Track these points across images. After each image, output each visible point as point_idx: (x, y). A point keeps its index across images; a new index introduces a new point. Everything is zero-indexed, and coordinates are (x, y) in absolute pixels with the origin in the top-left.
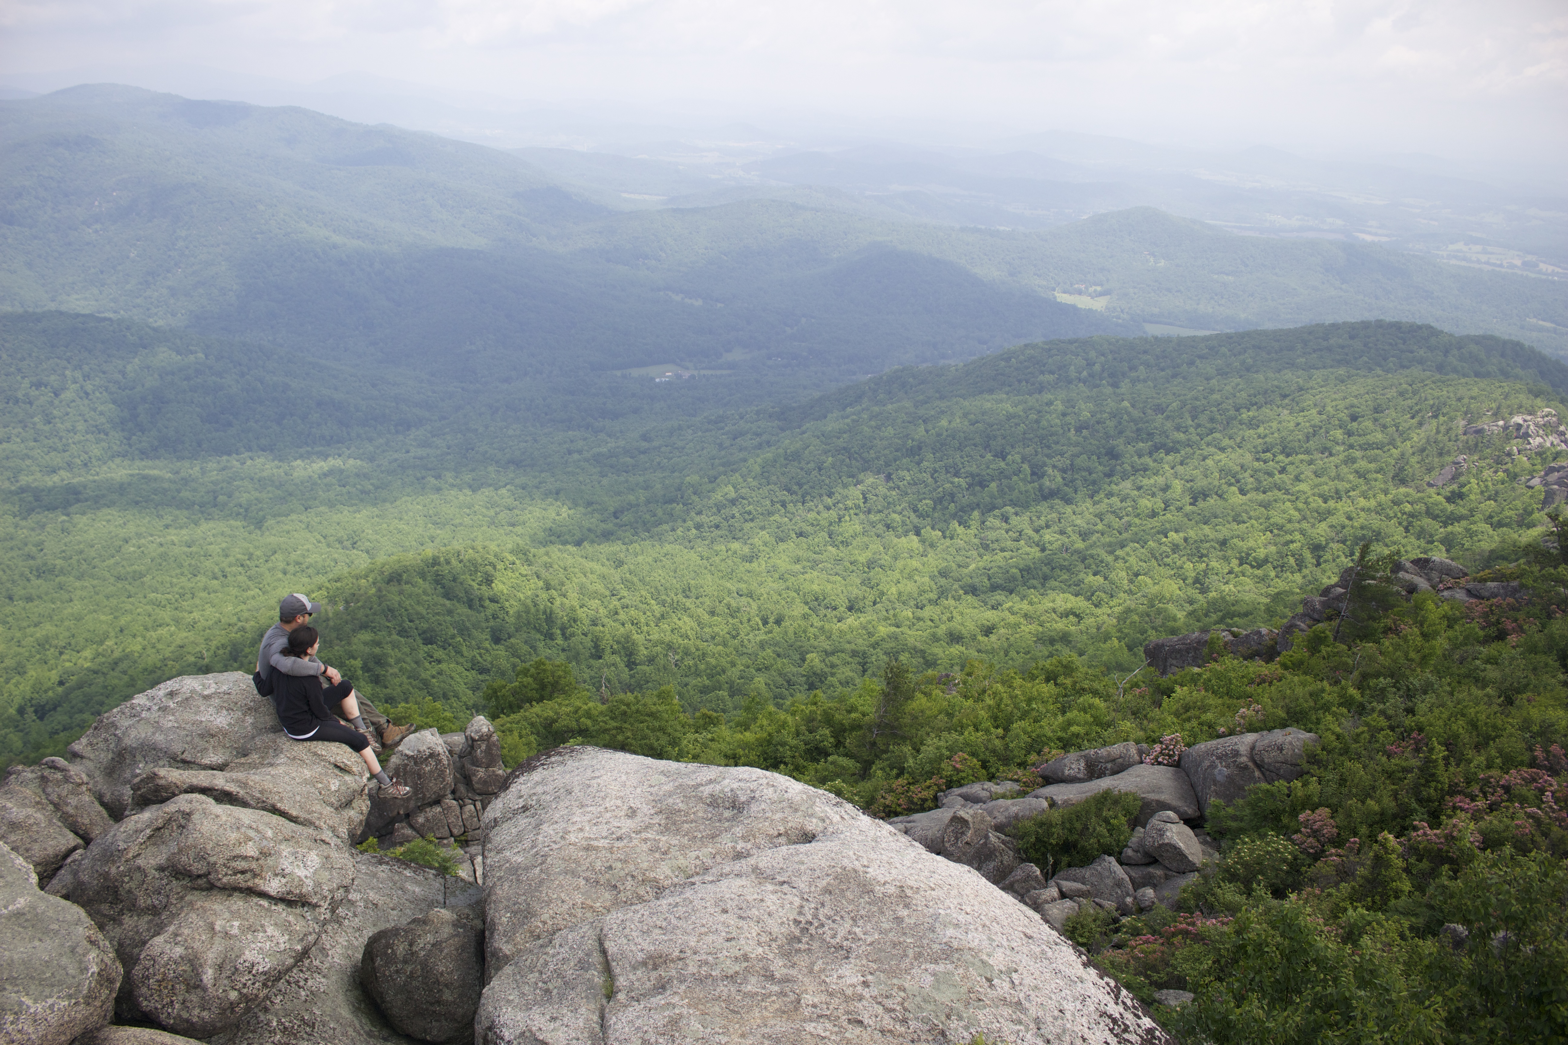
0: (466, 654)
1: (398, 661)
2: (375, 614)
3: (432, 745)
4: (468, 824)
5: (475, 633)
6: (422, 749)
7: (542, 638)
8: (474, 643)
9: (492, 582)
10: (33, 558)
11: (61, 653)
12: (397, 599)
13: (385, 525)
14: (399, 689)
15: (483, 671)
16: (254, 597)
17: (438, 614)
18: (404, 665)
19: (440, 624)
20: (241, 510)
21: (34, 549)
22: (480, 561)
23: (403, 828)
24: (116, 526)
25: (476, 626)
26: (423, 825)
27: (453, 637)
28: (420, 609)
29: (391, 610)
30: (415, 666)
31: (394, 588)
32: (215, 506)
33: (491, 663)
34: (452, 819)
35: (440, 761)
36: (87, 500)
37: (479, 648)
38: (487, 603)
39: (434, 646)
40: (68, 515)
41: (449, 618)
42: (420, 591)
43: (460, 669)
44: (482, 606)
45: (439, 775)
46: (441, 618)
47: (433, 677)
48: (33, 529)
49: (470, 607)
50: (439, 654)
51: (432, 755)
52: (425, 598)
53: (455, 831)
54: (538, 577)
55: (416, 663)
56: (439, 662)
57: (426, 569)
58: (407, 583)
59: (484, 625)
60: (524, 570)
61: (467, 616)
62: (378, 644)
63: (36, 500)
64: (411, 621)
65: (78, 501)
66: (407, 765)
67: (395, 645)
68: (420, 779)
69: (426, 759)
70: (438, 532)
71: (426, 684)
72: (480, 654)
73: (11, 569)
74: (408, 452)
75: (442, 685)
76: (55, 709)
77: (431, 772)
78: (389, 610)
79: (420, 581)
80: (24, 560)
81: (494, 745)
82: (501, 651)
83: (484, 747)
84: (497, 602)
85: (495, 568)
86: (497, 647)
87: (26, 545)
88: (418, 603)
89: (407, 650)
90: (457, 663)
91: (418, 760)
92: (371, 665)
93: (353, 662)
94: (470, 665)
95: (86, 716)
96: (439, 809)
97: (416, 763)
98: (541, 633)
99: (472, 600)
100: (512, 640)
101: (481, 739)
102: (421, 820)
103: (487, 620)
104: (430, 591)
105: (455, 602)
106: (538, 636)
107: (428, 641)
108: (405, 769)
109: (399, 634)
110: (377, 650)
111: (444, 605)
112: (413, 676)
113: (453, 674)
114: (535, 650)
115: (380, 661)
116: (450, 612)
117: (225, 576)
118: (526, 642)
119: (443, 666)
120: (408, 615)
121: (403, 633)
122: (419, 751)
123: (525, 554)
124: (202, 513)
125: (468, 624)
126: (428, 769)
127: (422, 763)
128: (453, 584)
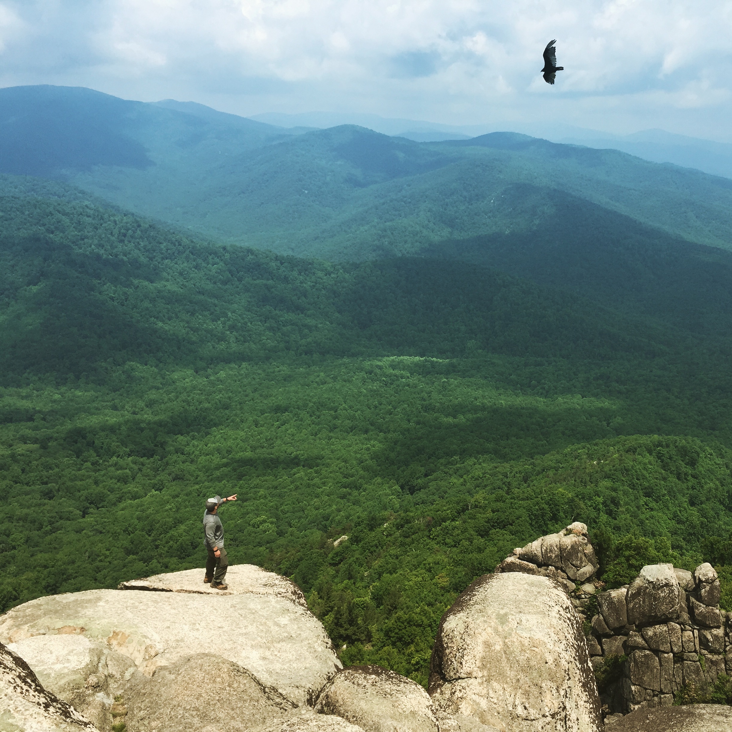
0: (671, 508)
1: (627, 504)
2: (615, 470)
3: (669, 578)
4: (686, 646)
5: (679, 496)
6: (660, 579)
7: (724, 508)
8: (677, 502)
9: (695, 464)
10: (425, 400)
11: (429, 458)
12: (631, 463)
13: (630, 416)
14: (624, 522)
15: (679, 522)
16: (542, 446)
17: (657, 478)
18: (630, 507)
19: (657, 486)
20: (544, 392)
21: (426, 395)
22: (689, 449)
23: (635, 636)
24: (472, 390)
25: (681, 491)
26: (651, 638)
27: (664, 495)
28: (645, 472)
29: (627, 470)
30: (636, 509)
31: (630, 456)
32: (529, 387)
33: (687, 518)
34: (674, 639)
35: (673, 591)
36: (459, 372)
37: (680, 506)
38: (690, 478)
39: (651, 499)
40: (447, 379)
41: (663, 482)
42: (647, 461)
43: (665, 517)
44: (686, 479)
45: (670, 602)
46: (658, 481)
47: (647, 519)
48: (428, 384)
49: (679, 478)
50: (653, 504)
51: (667, 585)
52: (650, 466)
53: (675, 649)
54: (727, 467)
55: (637, 507)
56: (652, 509)
57: (653, 448)
58: (639, 454)
59: (686, 492)
60: (719, 461)
61: (675, 483)
62: (615, 490)
63: (432, 368)
64: (638, 479)
65: (454, 371)
66: (647, 588)
67: (625, 493)
68: (655, 601)
69: (662, 587)
70: (664, 425)
71: (642, 523)
72: (680, 511)
73: (412, 404)
74: (651, 371)
75: (652, 526)
76: (420, 490)
77: (664, 597)
78: (626, 470)
79: (648, 455)
80: (419, 400)
81: (716, 588)
82: (694, 511)
83: (708, 588)
84: (696, 478)
85: (698, 456)
86: (692, 508)
87: (422, 392)
88: (645, 469)
89: (633, 498)
90: (664, 513)
91: (656, 586)
92: (608, 502)
93: (598, 498)
94: (672, 516)
95: (436, 497)
96: (665, 628)
97: (654, 588)
98: (724, 505)
99: (680, 473)
100: (703, 506)
101: (707, 581)
102: (650, 633)
103: (688, 489)
104: (653, 462)
105: (668, 473)
106: (721, 507)
107: (647, 495)
108: (645, 591)
109: (629, 485)
110: (614, 494)
111: (661, 474)
112: (634, 516)
113: (660, 520)
114: (718, 516)
115: (615, 502)
116: (664, 479)
117: (528, 430)
118: (713, 509)
119: (654, 513)
120: (638, 475)
121: (633, 486)
122: (658, 579)
123: (720, 450)
124: (521, 389)
125: (675, 489)
126: (662, 595)
127: (658, 589)
128: (669, 460)
